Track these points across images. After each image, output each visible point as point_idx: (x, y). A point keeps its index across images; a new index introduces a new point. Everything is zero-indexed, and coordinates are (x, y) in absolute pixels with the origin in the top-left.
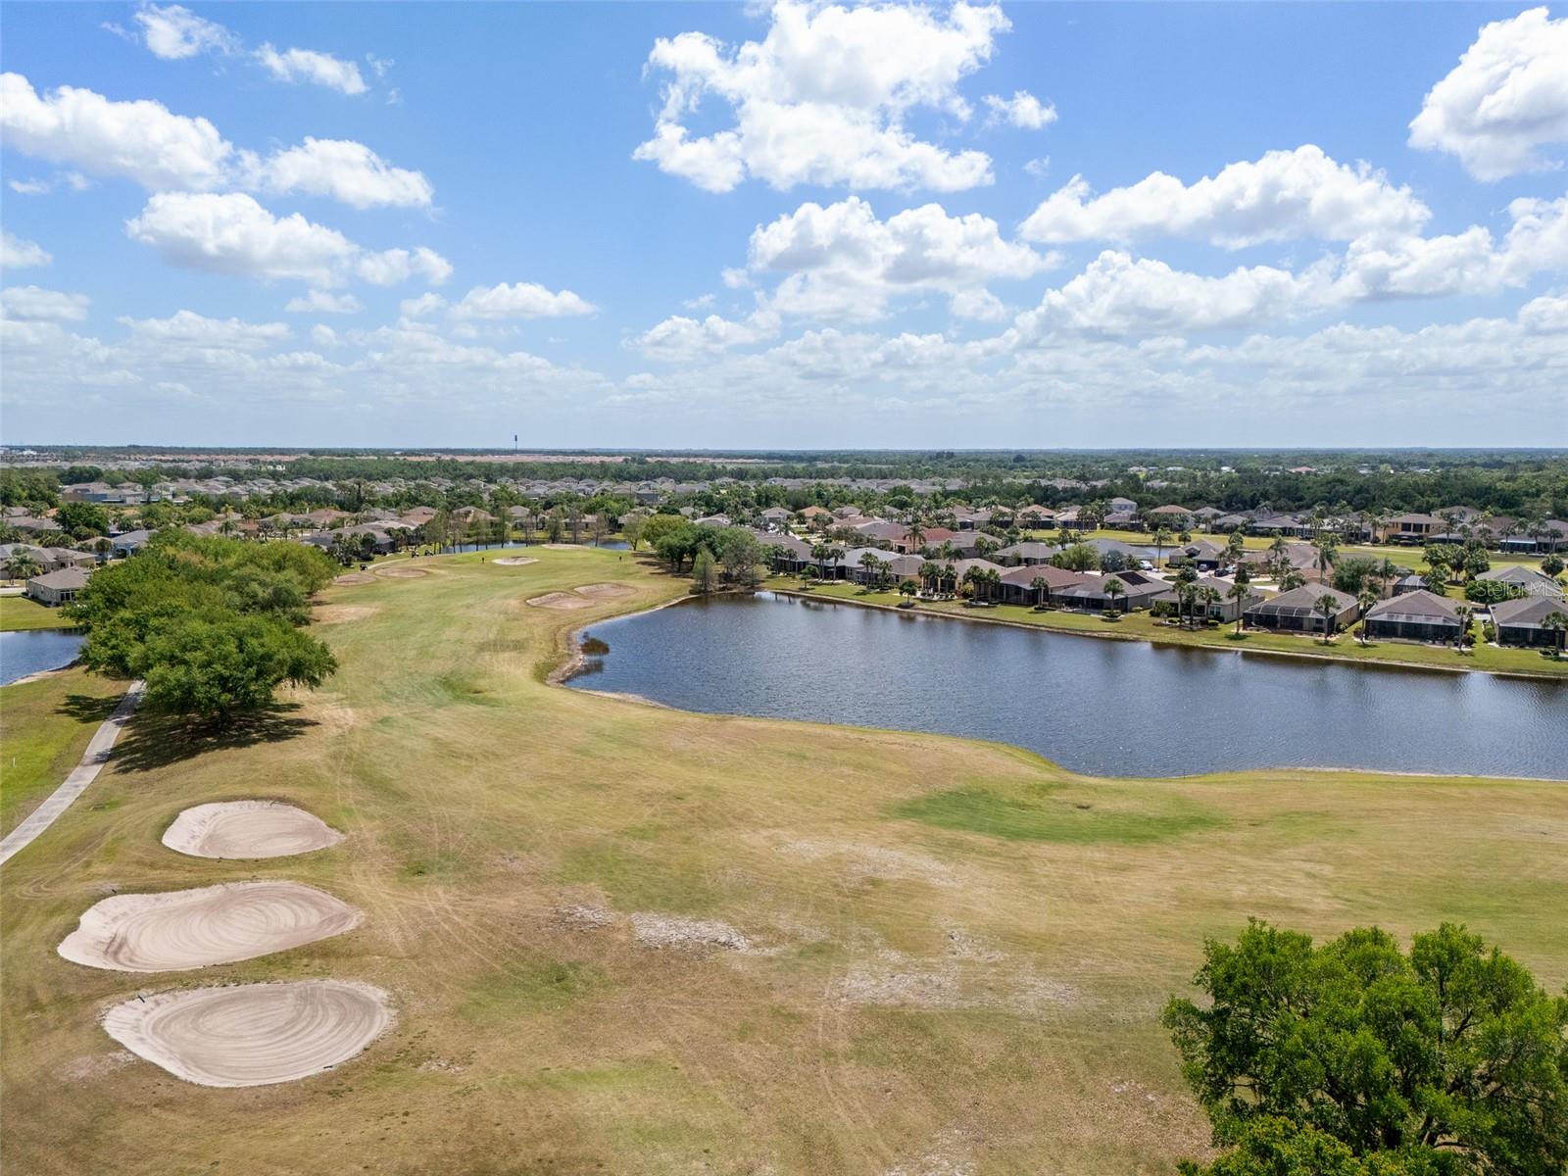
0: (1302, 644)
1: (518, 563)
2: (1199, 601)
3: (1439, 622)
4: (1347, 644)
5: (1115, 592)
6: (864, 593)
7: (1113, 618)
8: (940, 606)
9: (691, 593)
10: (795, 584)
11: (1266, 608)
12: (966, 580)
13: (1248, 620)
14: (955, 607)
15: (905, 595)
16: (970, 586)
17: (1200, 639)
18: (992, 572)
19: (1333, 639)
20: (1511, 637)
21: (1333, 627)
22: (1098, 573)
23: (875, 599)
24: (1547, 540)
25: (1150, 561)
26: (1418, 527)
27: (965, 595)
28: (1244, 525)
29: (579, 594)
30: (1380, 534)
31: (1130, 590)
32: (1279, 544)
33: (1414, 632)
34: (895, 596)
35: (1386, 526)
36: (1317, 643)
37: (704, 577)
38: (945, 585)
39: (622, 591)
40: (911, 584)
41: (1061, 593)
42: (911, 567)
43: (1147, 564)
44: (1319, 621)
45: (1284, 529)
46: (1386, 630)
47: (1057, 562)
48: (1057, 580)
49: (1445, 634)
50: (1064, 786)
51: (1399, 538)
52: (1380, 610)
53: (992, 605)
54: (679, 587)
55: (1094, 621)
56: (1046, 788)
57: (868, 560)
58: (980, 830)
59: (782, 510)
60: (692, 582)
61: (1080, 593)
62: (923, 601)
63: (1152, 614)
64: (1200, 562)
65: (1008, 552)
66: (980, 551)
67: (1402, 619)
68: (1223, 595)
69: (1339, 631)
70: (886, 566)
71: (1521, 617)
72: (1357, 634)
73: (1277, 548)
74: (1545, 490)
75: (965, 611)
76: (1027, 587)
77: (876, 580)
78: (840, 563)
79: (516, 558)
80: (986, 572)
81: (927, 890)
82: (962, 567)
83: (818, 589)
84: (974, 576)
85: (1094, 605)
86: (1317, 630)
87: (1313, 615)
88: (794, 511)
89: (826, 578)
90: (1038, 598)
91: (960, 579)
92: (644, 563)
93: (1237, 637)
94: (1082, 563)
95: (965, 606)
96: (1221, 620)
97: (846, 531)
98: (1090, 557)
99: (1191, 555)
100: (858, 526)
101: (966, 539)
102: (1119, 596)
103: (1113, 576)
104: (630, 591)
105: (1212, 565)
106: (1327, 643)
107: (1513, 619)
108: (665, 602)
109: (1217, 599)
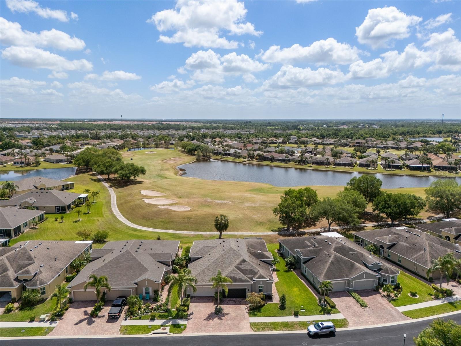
0: (323, 167)
1: (151, 153)
2: (304, 159)
3: (348, 163)
4: (331, 167)
5: (287, 158)
6: (235, 159)
7: (287, 163)
8: (251, 162)
9: (196, 159)
10: (219, 157)
11: (316, 161)
12: (257, 156)
13: (313, 163)
14: (255, 162)
15: (244, 159)
16: (258, 157)
17: (303, 167)
18: (262, 154)
19: (328, 166)
20: (361, 165)
21: (329, 164)
22: (285, 154)
23: (237, 160)
24: (385, 146)
25: (297, 151)
26: (359, 143)
27: (257, 159)
28: (321, 143)
29: (172, 160)
31: (290, 157)
32: (324, 147)
33: (344, 165)
34: (242, 160)
35: (352, 143)
36: (326, 167)
37: (199, 156)
38: (252, 157)
39: (181, 159)
40: (245, 157)
41: (277, 158)
42: (245, 153)
44: (327, 163)
45: (330, 144)
46: (339, 164)
47: (276, 152)
48: (276, 155)
49: (351, 165)
50: (274, 188)
51: (355, 145)
52: (338, 161)
53: (262, 161)
54: (194, 158)
55: (283, 164)
56: (271, 188)
57: (235, 152)
58: (261, 192)
59: (210, 139)
60: (196, 157)
61: (280, 158)
62: (248, 160)
63: (295, 162)
64: (308, 151)
65: (266, 150)
66: (260, 149)
67: (341, 162)
68: (308, 158)
69: (330, 165)
70: (240, 153)
71: (363, 161)
72: (333, 165)
74: (398, 133)
75: (257, 162)
76: (270, 157)
77: (237, 156)
78: (229, 152)
79: (151, 152)
80: (261, 154)
81: (254, 197)
82: (256, 153)
83: (224, 158)
84: (258, 155)
85: (283, 161)
86: (326, 165)
87: (325, 162)
88: (212, 139)
89: (226, 156)
90: (272, 159)
91: (256, 156)
92: (182, 153)
93: (311, 166)
94: (282, 152)
95: (257, 161)
96: (308, 163)
97: (228, 145)
98: (283, 151)
99: (306, 150)
100: (231, 143)
101: (256, 146)
102: (288, 159)
103: (287, 155)
104: (183, 159)
105: (310, 152)
106: (327, 167)
108: (191, 161)
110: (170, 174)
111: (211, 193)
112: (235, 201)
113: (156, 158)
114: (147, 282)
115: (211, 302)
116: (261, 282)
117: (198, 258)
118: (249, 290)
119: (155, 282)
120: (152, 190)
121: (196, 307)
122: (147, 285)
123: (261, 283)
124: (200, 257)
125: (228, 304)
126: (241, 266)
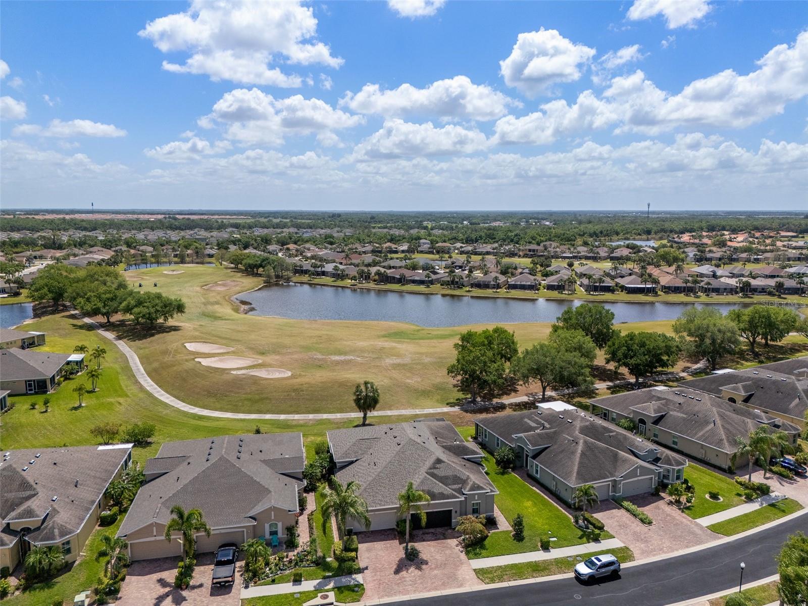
0: (489, 292)
1: (175, 273)
2: (456, 280)
3: (529, 283)
4: (503, 291)
5: (429, 277)
6: (335, 281)
7: (428, 287)
8: (365, 285)
9: (264, 283)
10: (305, 278)
11: (478, 281)
12: (375, 275)
13: (472, 285)
14: (372, 285)
15: (353, 281)
16: (377, 277)
17: (457, 292)
18: (385, 271)
19: (498, 290)
20: (550, 287)
21: (498, 286)
22: (421, 271)
23: (340, 283)
24: (576, 255)
25: (438, 266)
26: (534, 251)
27: (375, 281)
28: (472, 250)
29: (220, 285)
30: (521, 253)
31: (434, 277)
32: (483, 258)
33: (523, 287)
34: (348, 282)
35: (523, 250)
36: (494, 292)
37: (269, 276)
38: (367, 277)
39: (236, 283)
40: (355, 277)
41: (410, 278)
42: (353, 271)
43: (437, 267)
44: (494, 285)
45: (487, 252)
46: (514, 287)
47: (406, 267)
48: (408, 274)
49: (532, 287)
50: (423, 330)
51: (527, 255)
52: (512, 281)
53: (385, 284)
54: (259, 282)
55: (422, 288)
56: (418, 331)
57: (336, 268)
58: (404, 339)
59: (277, 246)
60: (265, 279)
61: (417, 278)
62: (360, 283)
63: (441, 285)
64: (456, 266)
65: (385, 264)
66: (375, 264)
67: (519, 283)
68: (464, 277)
69: (500, 288)
70: (343, 270)
71: (553, 281)
72: (505, 289)
73: (483, 260)
74: (586, 233)
75: (376, 286)
76: (398, 277)
77: (339, 276)
78: (323, 269)
79: (173, 271)
80: (383, 271)
81: (397, 348)
82: (373, 270)
83: (316, 280)
84: (378, 273)
85: (421, 282)
86: (494, 288)
87: (492, 283)
88: (282, 246)
89: (318, 276)
90: (401, 280)
91: (373, 274)
92: (234, 272)
93: (469, 291)
94: (414, 268)
95: (376, 284)
96: (464, 286)
97: (315, 256)
98: (416, 265)
99: (453, 264)
100: (320, 253)
101: (369, 258)
102: (430, 279)
103: (427, 272)
104: (238, 283)
105: (460, 267)
106: (496, 292)
107: (551, 282)
108: (257, 287)
109: (462, 279)
110: (226, 310)
111: (316, 343)
112: (366, 355)
113: (187, 282)
114: (273, 513)
115: (392, 539)
116: (476, 496)
117: (352, 462)
118: (456, 512)
119: (289, 511)
120: (205, 342)
121: (369, 550)
122: (273, 518)
123: (476, 498)
124: (355, 459)
125: (424, 541)
126: (435, 471)
